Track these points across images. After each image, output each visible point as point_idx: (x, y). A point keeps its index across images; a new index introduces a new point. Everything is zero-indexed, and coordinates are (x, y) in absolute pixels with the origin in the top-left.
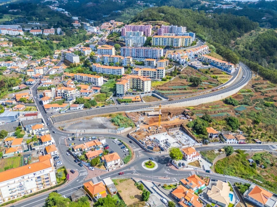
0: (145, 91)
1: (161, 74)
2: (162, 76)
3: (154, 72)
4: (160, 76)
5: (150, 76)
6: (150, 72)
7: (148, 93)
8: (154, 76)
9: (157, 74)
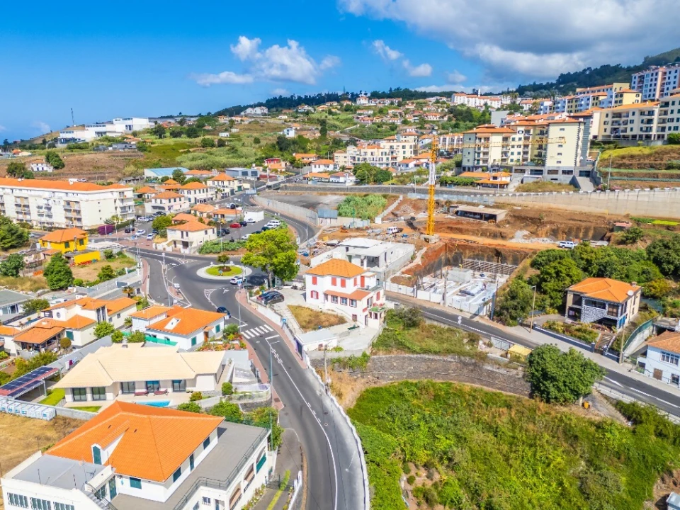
0: (550, 163)
1: (673, 120)
2: (676, 129)
3: (646, 113)
4: (670, 128)
5: (632, 129)
6: (634, 114)
7: (560, 172)
8: (644, 129)
9: (655, 121)
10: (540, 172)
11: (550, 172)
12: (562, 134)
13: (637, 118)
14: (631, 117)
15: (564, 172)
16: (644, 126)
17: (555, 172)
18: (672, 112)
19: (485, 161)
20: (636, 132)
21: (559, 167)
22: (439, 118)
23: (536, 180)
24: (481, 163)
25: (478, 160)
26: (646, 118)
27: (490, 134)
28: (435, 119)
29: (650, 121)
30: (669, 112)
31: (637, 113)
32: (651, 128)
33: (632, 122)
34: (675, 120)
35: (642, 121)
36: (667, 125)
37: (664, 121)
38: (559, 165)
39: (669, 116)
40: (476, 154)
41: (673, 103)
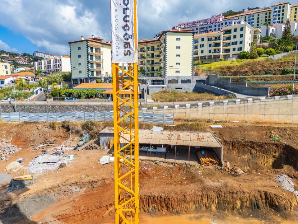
0: (170, 73)
1: (236, 43)
2: (240, 49)
3: (213, 38)
4: (234, 50)
5: (202, 52)
6: (203, 40)
7: (180, 81)
8: (213, 51)
9: (222, 44)
10: (162, 82)
11: (170, 81)
12: (178, 43)
13: (206, 43)
14: (200, 42)
15: (183, 81)
16: (212, 49)
17: (176, 81)
18: (235, 37)
19: (99, 73)
20: (206, 53)
21: (177, 77)
22: (28, 63)
23: (161, 90)
24: (95, 75)
25: (92, 72)
26: (213, 42)
27: (100, 45)
28: (24, 63)
29: (217, 45)
30: (232, 37)
31: (206, 39)
32: (219, 50)
33: (202, 46)
34: (238, 43)
35: (210, 45)
36: (231, 47)
37: (228, 45)
38: (178, 75)
39: (233, 40)
40: (90, 65)
41: (235, 30)
